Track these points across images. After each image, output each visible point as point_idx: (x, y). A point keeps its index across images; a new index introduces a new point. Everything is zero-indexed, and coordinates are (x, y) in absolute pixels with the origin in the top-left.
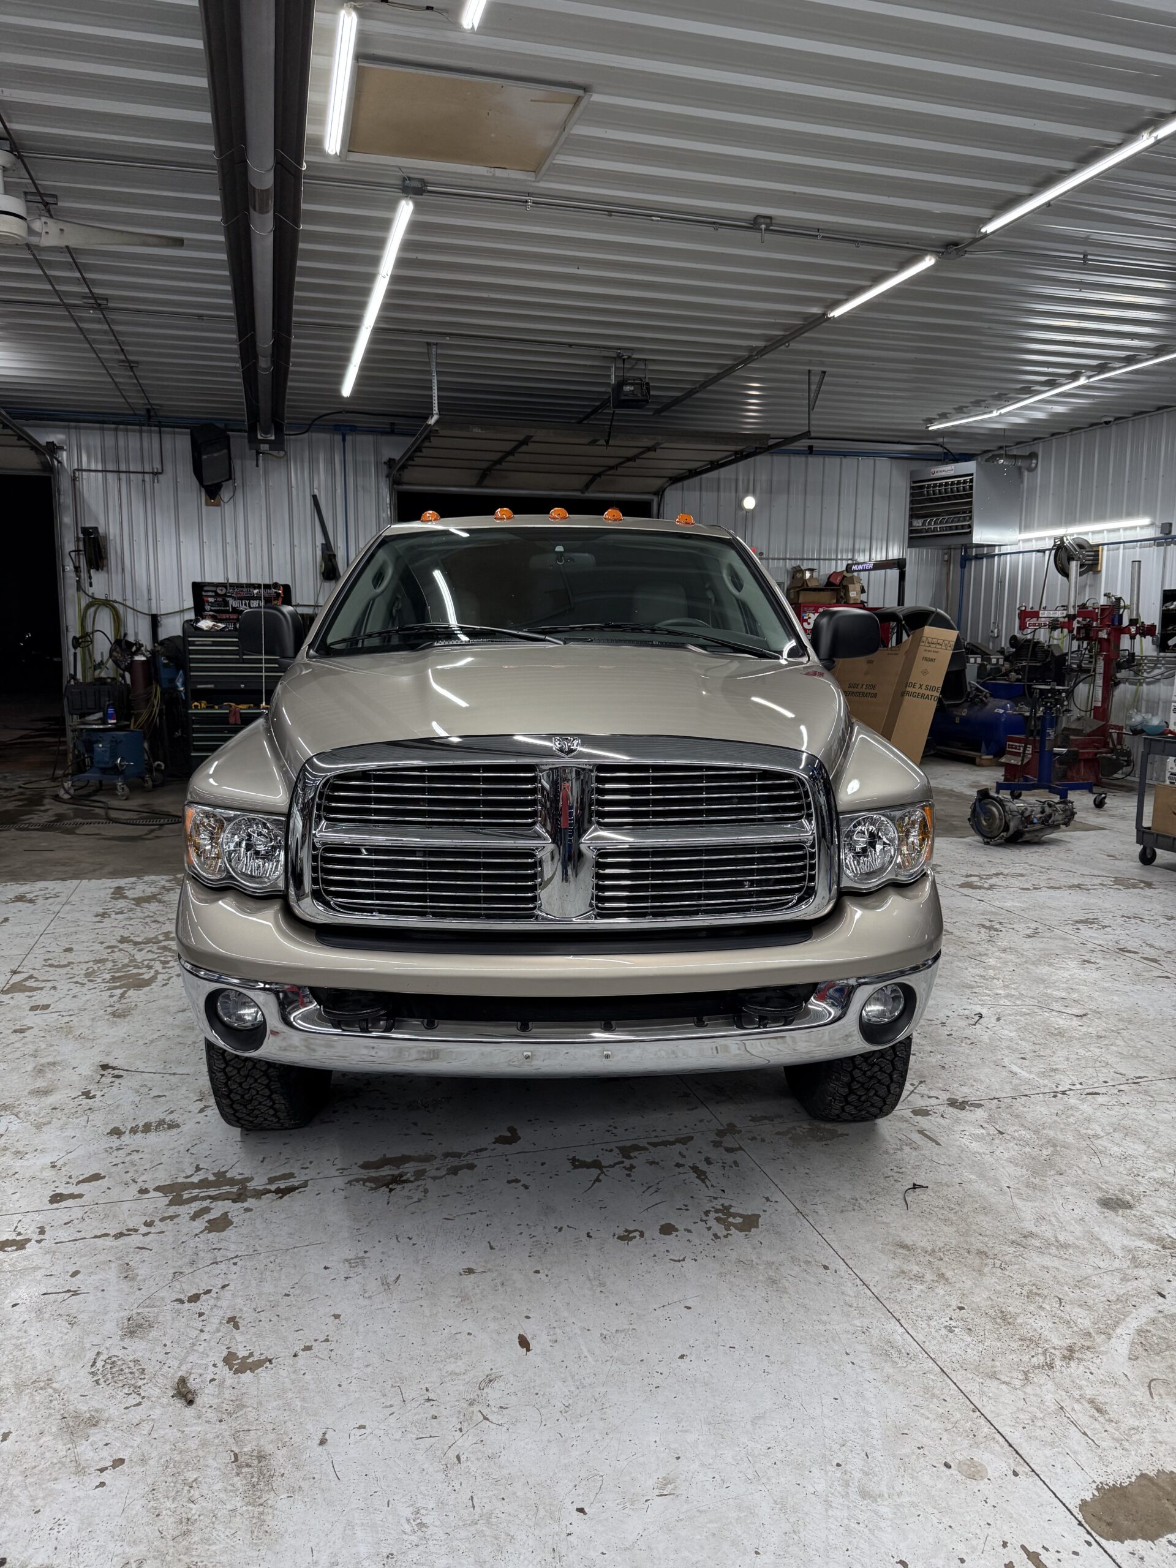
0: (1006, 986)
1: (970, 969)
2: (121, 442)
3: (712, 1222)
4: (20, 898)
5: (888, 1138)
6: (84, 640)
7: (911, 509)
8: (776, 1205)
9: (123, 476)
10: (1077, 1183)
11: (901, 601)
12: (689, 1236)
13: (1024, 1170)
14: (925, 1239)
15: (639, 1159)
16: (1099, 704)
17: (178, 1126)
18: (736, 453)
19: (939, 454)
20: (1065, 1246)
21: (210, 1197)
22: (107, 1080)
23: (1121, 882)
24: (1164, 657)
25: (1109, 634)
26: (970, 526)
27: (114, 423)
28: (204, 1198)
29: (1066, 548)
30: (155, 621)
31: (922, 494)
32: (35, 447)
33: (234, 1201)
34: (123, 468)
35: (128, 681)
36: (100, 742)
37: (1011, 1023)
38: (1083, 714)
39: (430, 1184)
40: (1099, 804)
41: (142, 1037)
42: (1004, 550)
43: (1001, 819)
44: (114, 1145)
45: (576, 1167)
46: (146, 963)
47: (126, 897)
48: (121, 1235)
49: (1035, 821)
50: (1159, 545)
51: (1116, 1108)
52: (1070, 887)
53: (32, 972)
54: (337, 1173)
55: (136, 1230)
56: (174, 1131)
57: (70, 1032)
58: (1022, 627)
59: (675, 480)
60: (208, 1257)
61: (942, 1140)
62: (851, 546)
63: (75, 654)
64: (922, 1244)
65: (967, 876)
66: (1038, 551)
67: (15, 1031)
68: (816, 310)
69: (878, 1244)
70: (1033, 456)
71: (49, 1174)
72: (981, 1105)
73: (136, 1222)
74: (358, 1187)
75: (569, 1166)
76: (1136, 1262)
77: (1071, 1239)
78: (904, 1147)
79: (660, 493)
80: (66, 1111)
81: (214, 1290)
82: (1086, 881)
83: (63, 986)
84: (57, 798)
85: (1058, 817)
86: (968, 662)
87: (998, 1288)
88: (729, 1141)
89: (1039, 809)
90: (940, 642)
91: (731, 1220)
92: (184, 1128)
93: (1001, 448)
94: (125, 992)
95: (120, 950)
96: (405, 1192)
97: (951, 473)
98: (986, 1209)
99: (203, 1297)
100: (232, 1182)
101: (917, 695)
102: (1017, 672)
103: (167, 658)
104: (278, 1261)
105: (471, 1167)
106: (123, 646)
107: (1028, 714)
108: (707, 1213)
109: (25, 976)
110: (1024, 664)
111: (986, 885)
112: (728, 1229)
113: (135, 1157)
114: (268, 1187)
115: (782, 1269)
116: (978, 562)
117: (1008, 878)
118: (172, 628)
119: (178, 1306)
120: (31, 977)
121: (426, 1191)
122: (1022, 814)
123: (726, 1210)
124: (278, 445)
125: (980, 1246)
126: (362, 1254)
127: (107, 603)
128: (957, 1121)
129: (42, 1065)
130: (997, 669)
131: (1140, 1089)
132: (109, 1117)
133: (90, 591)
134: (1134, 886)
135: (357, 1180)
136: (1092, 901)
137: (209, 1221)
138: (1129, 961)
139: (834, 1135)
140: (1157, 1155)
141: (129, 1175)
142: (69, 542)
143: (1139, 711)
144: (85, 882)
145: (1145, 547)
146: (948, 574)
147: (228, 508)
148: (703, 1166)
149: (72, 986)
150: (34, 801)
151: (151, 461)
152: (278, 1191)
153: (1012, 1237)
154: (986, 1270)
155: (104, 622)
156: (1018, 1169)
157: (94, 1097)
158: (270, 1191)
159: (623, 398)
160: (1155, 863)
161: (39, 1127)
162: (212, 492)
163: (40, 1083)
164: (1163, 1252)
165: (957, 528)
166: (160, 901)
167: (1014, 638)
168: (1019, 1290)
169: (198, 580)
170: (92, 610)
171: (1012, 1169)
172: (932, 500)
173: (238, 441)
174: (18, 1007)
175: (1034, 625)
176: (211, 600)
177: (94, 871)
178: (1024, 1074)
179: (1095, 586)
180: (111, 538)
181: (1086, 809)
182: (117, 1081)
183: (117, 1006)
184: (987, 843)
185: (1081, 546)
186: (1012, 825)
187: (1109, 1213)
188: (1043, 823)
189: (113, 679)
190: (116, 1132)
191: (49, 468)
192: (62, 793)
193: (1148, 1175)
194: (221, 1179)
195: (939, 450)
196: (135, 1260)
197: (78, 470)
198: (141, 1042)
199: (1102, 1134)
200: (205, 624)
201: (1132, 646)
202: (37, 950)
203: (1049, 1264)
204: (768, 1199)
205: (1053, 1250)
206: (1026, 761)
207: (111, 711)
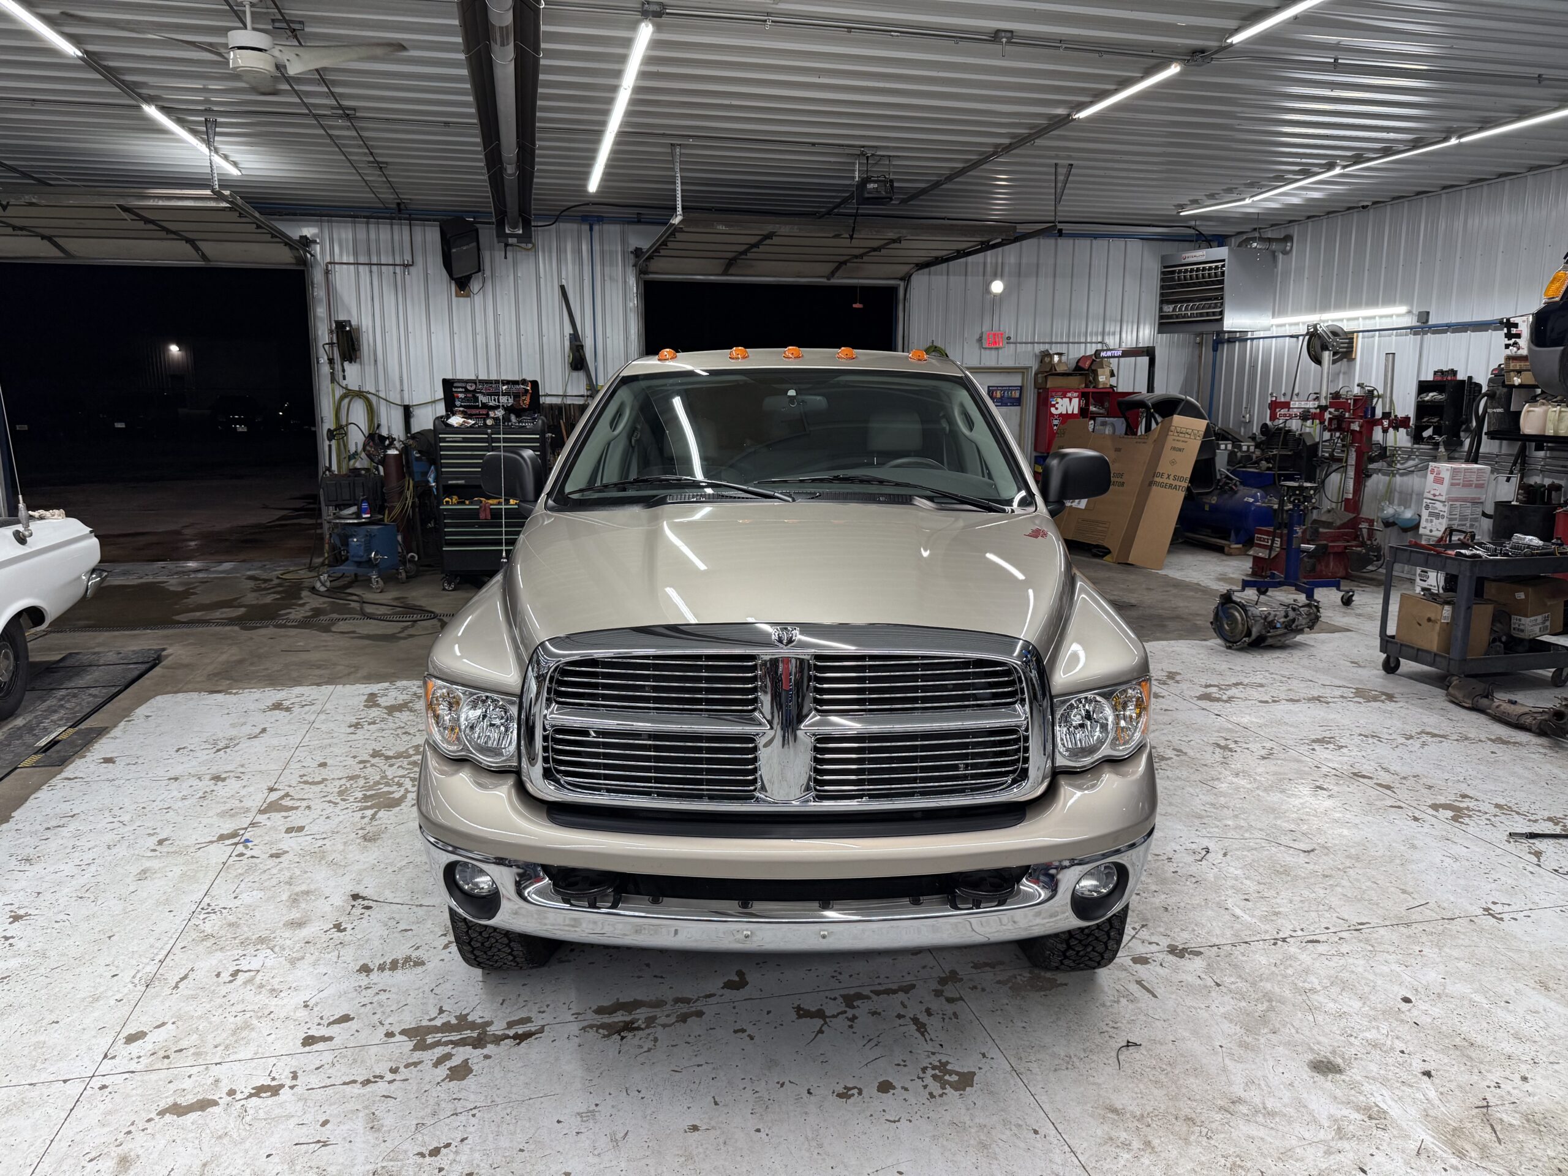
0: (1236, 816)
1: (1201, 796)
2: (373, 236)
3: (929, 1080)
4: (277, 706)
5: (1106, 989)
6: (339, 433)
7: (1162, 295)
8: (991, 1062)
9: (374, 268)
10: (1289, 1043)
11: (1151, 388)
12: (906, 1095)
13: (1238, 1027)
14: (1135, 1103)
15: (862, 1008)
16: (1350, 496)
17: (423, 963)
18: (982, 243)
19: (1191, 235)
20: (1272, 1114)
21: (452, 1042)
22: (358, 911)
23: (1363, 694)
24: (1418, 449)
25: (1361, 427)
26: (1221, 313)
27: (365, 217)
28: (446, 1044)
29: (1320, 336)
30: (407, 412)
31: (1173, 279)
32: (288, 242)
33: (475, 1047)
34: (374, 260)
35: (382, 473)
36: (355, 536)
37: (1238, 859)
38: (1334, 505)
39: (659, 1032)
40: (1347, 602)
41: (391, 864)
42: (1256, 335)
43: (1243, 625)
44: (363, 984)
45: (800, 1017)
46: (396, 780)
47: (379, 705)
48: (367, 1082)
49: (1278, 625)
50: (1415, 334)
51: (1335, 959)
52: (1309, 700)
53: (288, 789)
54: (572, 1018)
55: (382, 1077)
56: (419, 969)
57: (323, 858)
58: (1273, 417)
59: (922, 266)
60: (448, 1108)
61: (1159, 992)
62: (1100, 330)
63: (330, 446)
64: (1131, 1108)
65: (1207, 686)
66: (1292, 336)
67: (272, 856)
68: (1061, 111)
69: (1088, 1107)
70: (1288, 238)
71: (302, 1014)
72: (1201, 953)
73: (382, 1068)
74: (592, 1033)
75: (794, 1016)
76: (1340, 1133)
77: (1278, 1106)
78: (1122, 999)
79: (907, 278)
80: (318, 946)
81: (454, 1144)
82: (1327, 692)
83: (318, 805)
84: (313, 590)
85: (1302, 621)
86: (1219, 448)
87: (1203, 1159)
88: (950, 991)
89: (1283, 613)
90: (1189, 431)
91: (947, 1077)
92: (430, 966)
93: (1255, 229)
94: (376, 813)
95: (372, 765)
96: (636, 1041)
97: (1203, 259)
98: (1197, 1071)
99: (444, 1151)
100: (473, 1026)
101: (1165, 486)
102: (1268, 461)
103: (420, 452)
104: (514, 1113)
105: (700, 1014)
106: (376, 440)
107: (1276, 507)
108: (924, 1070)
109: (282, 793)
110: (1275, 452)
111: (1225, 697)
112: (943, 1088)
113: (383, 996)
114: (507, 1032)
115: (993, 1132)
116: (1231, 345)
117: (1248, 688)
118: (424, 421)
119: (420, 1160)
120: (287, 795)
121: (656, 1040)
122: (1266, 618)
123: (943, 1066)
124: (526, 237)
125: (1187, 1111)
126: (593, 1107)
127: (360, 394)
128: (1176, 970)
129: (297, 894)
130: (1248, 458)
131: (1361, 937)
132: (359, 952)
133: (344, 383)
134: (1375, 699)
135: (591, 1026)
136: (1332, 716)
137: (450, 1069)
138: (1362, 787)
139: (1054, 985)
140: (1372, 1013)
141: (377, 1016)
142: (323, 333)
143: (1391, 503)
144: (340, 687)
145: (1401, 335)
146: (1200, 357)
147: (478, 299)
148: (923, 1018)
149: (326, 805)
150: (292, 592)
151: (402, 253)
152: (516, 1037)
153: (1219, 1102)
154: (1192, 1138)
155: (358, 414)
156: (1232, 1026)
157: (345, 930)
158: (507, 1037)
159: (867, 195)
160: (1399, 671)
161: (293, 962)
162: (462, 284)
163: (295, 914)
164: (1368, 1123)
165: (1208, 314)
166: (411, 711)
167: (1265, 425)
168: (1223, 1161)
169: (449, 376)
170: (346, 401)
171: (1226, 1026)
172: (1183, 286)
173: (486, 234)
174: (274, 828)
175: (1285, 415)
176: (461, 396)
177: (349, 674)
178: (1246, 917)
179: (1350, 373)
180: (364, 329)
181: (1333, 607)
182: (367, 912)
183: (368, 828)
184: (1229, 648)
185: (1335, 334)
186: (1255, 632)
187: (1319, 1078)
188: (1286, 628)
189: (367, 470)
190: (365, 969)
191: (303, 262)
192: (318, 585)
193: (1361, 1036)
194: (463, 1022)
195: (1192, 231)
196: (380, 1109)
197: (330, 263)
198: (390, 870)
199: (1319, 988)
200: (456, 421)
201: (1385, 439)
202: (294, 765)
203: (1255, 1133)
204: (984, 1055)
205: (1260, 1118)
206: (1274, 554)
207: (365, 505)
